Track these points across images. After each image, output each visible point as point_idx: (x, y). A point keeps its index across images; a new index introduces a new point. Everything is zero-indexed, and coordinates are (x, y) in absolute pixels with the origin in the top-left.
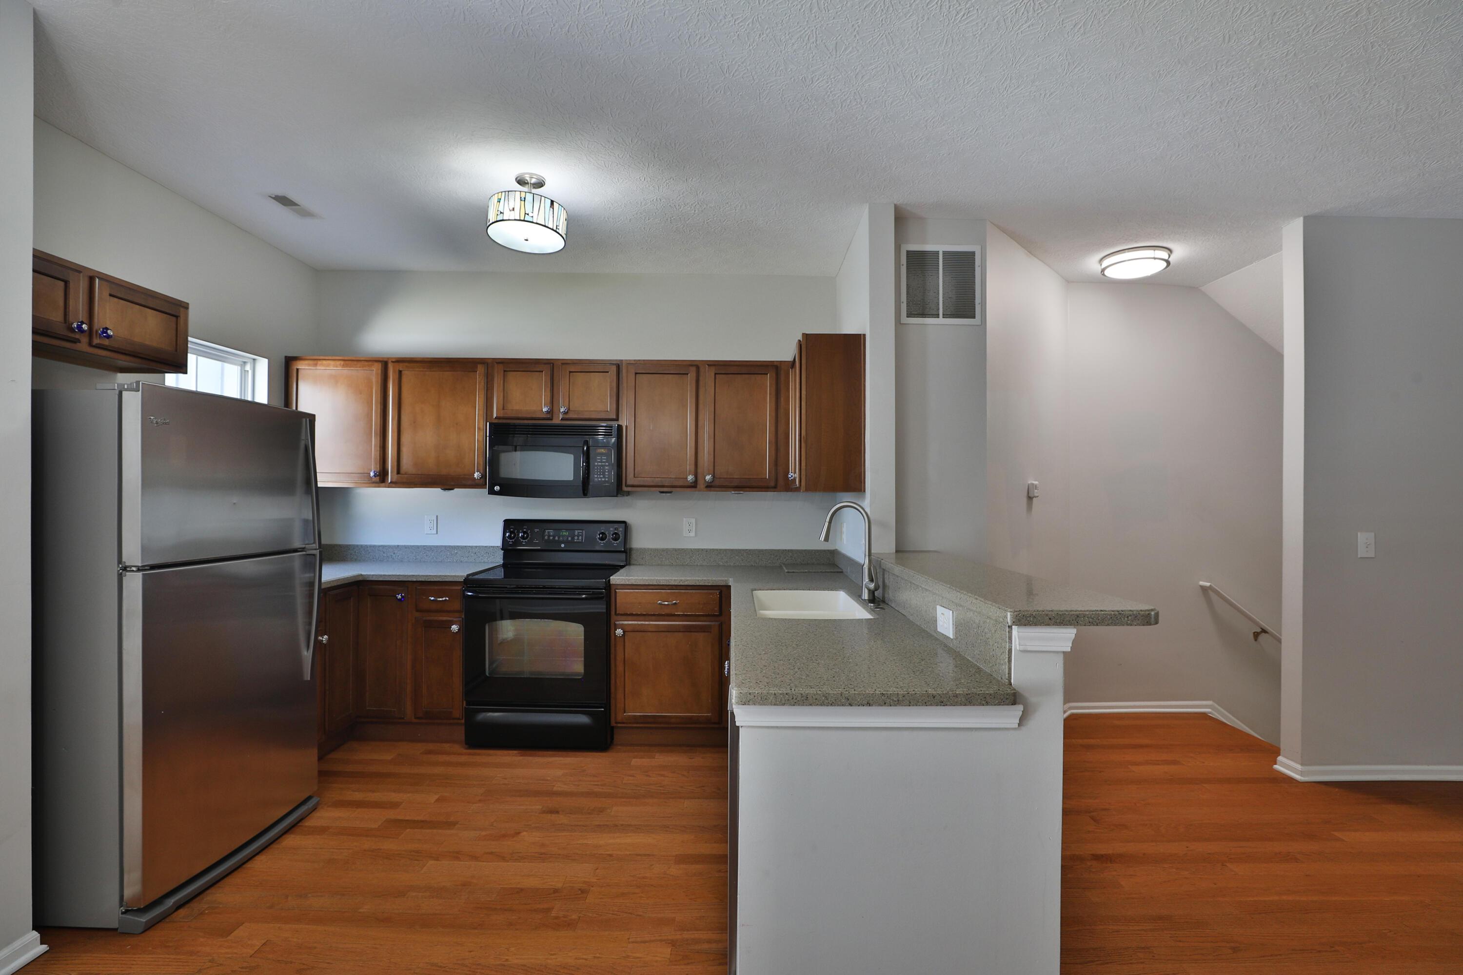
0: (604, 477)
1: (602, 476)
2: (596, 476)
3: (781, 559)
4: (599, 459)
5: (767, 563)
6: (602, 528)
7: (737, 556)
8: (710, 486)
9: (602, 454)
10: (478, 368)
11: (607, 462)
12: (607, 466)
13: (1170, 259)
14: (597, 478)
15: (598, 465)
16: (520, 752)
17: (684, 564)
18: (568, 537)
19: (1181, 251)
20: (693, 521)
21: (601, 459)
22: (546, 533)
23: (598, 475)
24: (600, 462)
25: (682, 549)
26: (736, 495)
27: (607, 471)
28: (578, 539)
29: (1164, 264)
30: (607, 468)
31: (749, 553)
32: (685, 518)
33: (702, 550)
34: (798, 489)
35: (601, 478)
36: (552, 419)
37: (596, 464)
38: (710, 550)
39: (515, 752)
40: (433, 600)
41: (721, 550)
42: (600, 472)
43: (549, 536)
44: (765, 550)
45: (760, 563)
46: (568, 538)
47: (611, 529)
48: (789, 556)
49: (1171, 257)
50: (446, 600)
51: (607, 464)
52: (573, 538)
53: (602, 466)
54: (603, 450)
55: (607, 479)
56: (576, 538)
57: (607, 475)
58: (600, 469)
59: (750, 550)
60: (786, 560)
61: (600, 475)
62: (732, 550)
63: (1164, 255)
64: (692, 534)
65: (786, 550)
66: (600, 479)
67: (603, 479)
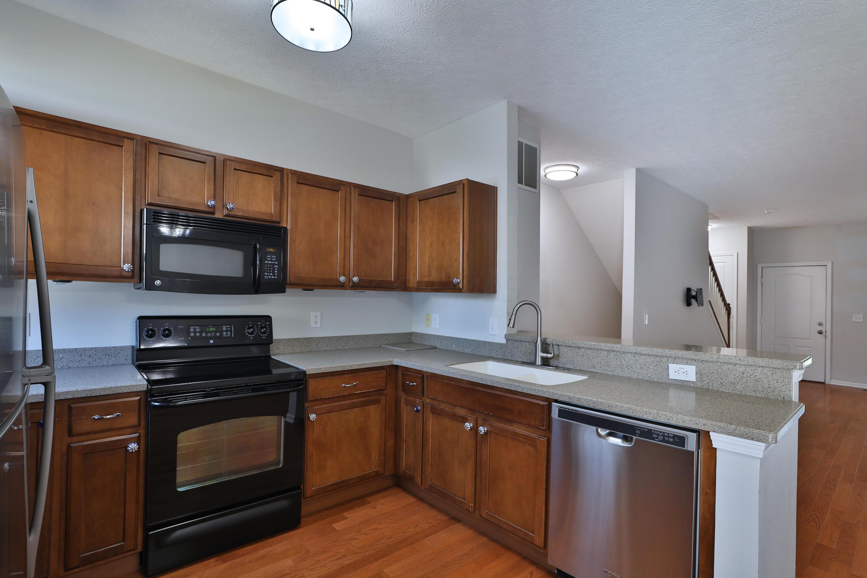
0: (274, 275)
1: (271, 274)
2: (266, 274)
3: (381, 341)
4: (269, 258)
5: (371, 345)
6: (250, 323)
7: (351, 341)
8: (355, 287)
9: (271, 253)
10: (125, 143)
11: (276, 261)
12: (276, 265)
13: (578, 172)
14: (267, 275)
15: (268, 263)
16: (216, 558)
17: (312, 350)
18: (216, 332)
19: (583, 169)
20: (319, 314)
21: (271, 258)
22: (192, 330)
23: (268, 272)
24: (269, 261)
25: (311, 338)
26: (360, 293)
27: (276, 269)
28: (227, 334)
29: (575, 175)
30: (276, 266)
31: (360, 337)
32: (312, 312)
33: (326, 337)
34: (460, 291)
35: (271, 276)
36: (214, 214)
37: (266, 262)
38: (332, 337)
39: (212, 560)
40: (98, 419)
41: (340, 337)
42: (270, 270)
43: (195, 332)
44: (371, 335)
45: (367, 345)
46: (216, 334)
47: (259, 323)
48: (385, 338)
49: (578, 171)
50: (118, 415)
51: (276, 263)
52: (221, 334)
53: (271, 264)
54: (272, 250)
55: (276, 277)
56: (225, 333)
57: (276, 273)
58: (270, 267)
59: (360, 336)
60: (384, 342)
61: (270, 273)
62: (348, 336)
63: (575, 170)
64: (318, 325)
65: (383, 334)
66: (269, 277)
67: (273, 277)
